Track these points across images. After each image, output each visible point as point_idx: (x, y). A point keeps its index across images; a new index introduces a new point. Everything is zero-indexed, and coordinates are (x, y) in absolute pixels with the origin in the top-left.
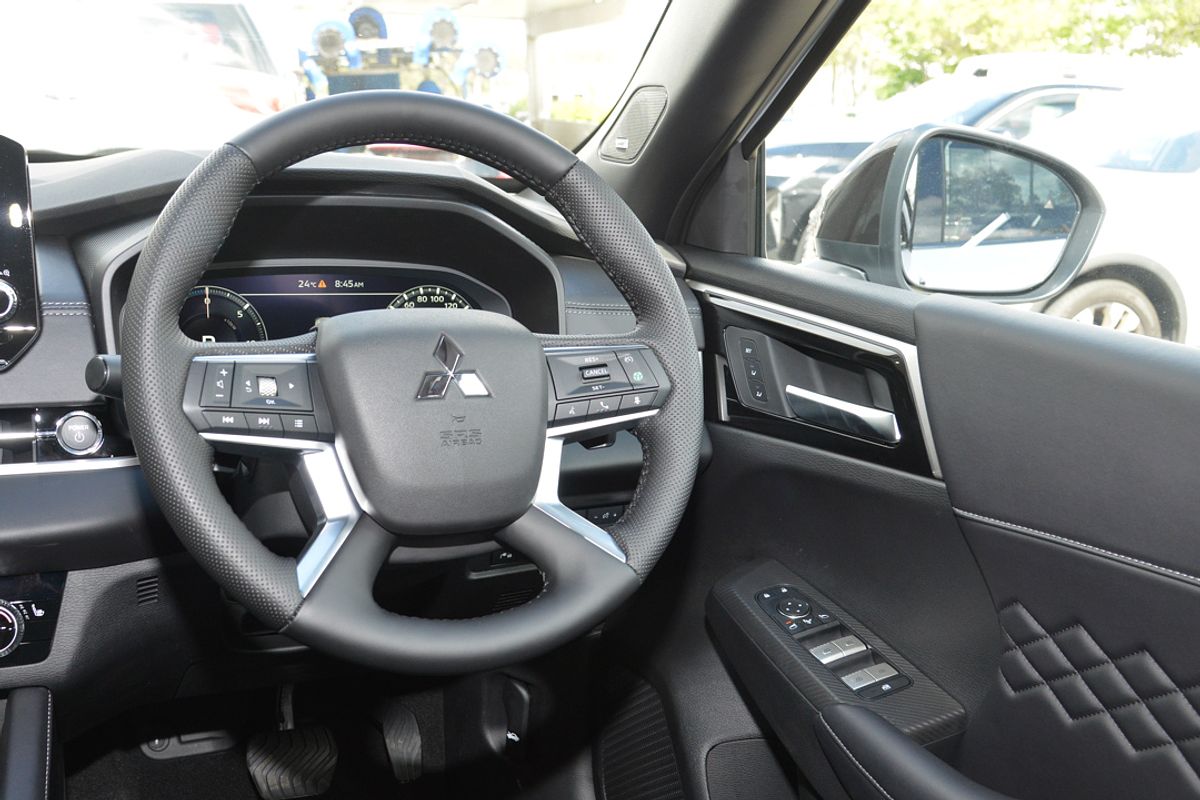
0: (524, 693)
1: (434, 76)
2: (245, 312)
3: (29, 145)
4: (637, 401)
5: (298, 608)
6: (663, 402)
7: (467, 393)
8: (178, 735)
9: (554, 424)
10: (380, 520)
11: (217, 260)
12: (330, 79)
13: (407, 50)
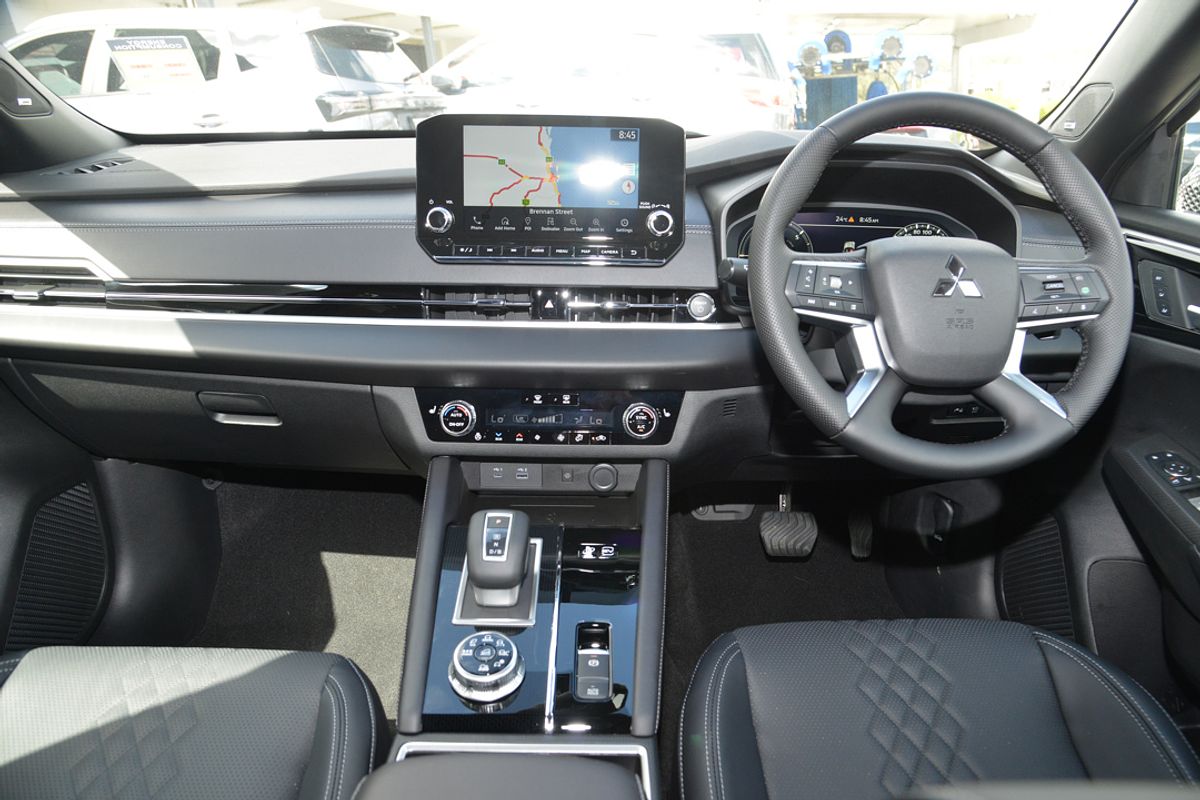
0: (950, 509)
1: (883, 77)
2: (800, 236)
3: (687, 128)
4: (1083, 307)
5: (847, 424)
6: (1102, 309)
7: (966, 294)
8: (714, 505)
9: (1021, 319)
10: (900, 374)
11: (808, 200)
12: (807, 81)
13: (863, 60)
